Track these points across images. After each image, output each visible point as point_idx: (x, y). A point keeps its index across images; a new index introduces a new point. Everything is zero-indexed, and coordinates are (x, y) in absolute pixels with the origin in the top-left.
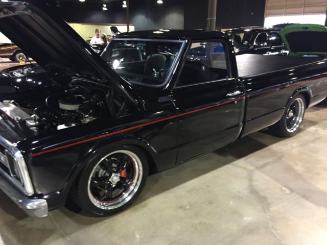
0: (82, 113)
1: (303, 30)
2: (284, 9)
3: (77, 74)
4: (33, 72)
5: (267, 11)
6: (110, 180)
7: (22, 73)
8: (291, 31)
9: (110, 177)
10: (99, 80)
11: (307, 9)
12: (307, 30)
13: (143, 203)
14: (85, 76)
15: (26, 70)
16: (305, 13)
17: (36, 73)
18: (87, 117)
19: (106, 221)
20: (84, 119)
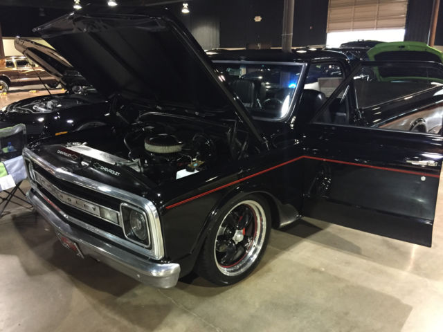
0: (188, 156)
1: (398, 49)
2: (352, 23)
3: (158, 107)
4: (60, 106)
5: (329, 25)
6: (234, 238)
7: (46, 108)
8: (383, 50)
9: (233, 235)
10: (197, 113)
11: (381, 22)
12: (403, 49)
13: (265, 268)
14: (174, 109)
15: (50, 104)
16: (378, 27)
17: (66, 106)
18: (195, 161)
19: (230, 290)
20: (192, 163)
